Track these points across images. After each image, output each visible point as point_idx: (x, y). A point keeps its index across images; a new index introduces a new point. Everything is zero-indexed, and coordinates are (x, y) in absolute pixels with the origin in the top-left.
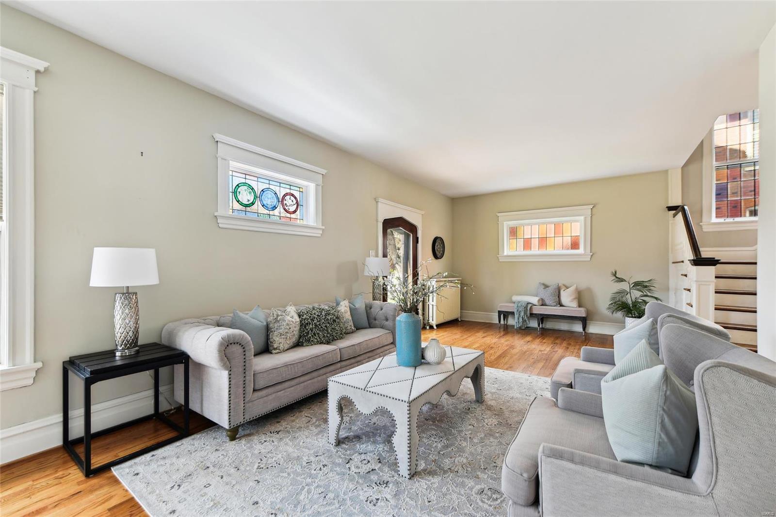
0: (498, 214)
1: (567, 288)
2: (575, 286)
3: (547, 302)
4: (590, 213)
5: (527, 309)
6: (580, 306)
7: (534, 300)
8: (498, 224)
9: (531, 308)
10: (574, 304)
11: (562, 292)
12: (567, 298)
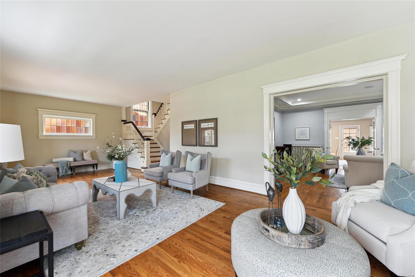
0: (38, 109)
1: (86, 152)
2: (90, 150)
3: (77, 159)
4: (95, 118)
5: (68, 165)
6: (93, 159)
7: (71, 159)
8: (38, 115)
9: (70, 164)
10: (91, 159)
11: (84, 153)
12: (87, 156)
